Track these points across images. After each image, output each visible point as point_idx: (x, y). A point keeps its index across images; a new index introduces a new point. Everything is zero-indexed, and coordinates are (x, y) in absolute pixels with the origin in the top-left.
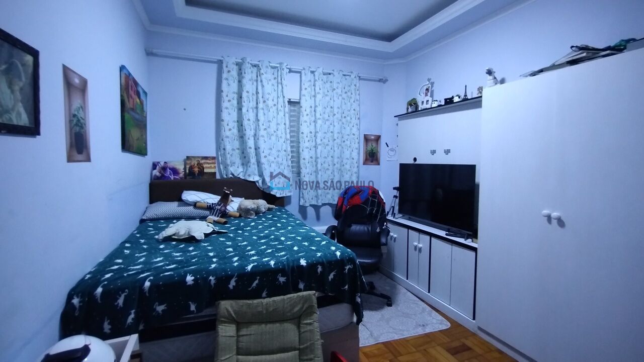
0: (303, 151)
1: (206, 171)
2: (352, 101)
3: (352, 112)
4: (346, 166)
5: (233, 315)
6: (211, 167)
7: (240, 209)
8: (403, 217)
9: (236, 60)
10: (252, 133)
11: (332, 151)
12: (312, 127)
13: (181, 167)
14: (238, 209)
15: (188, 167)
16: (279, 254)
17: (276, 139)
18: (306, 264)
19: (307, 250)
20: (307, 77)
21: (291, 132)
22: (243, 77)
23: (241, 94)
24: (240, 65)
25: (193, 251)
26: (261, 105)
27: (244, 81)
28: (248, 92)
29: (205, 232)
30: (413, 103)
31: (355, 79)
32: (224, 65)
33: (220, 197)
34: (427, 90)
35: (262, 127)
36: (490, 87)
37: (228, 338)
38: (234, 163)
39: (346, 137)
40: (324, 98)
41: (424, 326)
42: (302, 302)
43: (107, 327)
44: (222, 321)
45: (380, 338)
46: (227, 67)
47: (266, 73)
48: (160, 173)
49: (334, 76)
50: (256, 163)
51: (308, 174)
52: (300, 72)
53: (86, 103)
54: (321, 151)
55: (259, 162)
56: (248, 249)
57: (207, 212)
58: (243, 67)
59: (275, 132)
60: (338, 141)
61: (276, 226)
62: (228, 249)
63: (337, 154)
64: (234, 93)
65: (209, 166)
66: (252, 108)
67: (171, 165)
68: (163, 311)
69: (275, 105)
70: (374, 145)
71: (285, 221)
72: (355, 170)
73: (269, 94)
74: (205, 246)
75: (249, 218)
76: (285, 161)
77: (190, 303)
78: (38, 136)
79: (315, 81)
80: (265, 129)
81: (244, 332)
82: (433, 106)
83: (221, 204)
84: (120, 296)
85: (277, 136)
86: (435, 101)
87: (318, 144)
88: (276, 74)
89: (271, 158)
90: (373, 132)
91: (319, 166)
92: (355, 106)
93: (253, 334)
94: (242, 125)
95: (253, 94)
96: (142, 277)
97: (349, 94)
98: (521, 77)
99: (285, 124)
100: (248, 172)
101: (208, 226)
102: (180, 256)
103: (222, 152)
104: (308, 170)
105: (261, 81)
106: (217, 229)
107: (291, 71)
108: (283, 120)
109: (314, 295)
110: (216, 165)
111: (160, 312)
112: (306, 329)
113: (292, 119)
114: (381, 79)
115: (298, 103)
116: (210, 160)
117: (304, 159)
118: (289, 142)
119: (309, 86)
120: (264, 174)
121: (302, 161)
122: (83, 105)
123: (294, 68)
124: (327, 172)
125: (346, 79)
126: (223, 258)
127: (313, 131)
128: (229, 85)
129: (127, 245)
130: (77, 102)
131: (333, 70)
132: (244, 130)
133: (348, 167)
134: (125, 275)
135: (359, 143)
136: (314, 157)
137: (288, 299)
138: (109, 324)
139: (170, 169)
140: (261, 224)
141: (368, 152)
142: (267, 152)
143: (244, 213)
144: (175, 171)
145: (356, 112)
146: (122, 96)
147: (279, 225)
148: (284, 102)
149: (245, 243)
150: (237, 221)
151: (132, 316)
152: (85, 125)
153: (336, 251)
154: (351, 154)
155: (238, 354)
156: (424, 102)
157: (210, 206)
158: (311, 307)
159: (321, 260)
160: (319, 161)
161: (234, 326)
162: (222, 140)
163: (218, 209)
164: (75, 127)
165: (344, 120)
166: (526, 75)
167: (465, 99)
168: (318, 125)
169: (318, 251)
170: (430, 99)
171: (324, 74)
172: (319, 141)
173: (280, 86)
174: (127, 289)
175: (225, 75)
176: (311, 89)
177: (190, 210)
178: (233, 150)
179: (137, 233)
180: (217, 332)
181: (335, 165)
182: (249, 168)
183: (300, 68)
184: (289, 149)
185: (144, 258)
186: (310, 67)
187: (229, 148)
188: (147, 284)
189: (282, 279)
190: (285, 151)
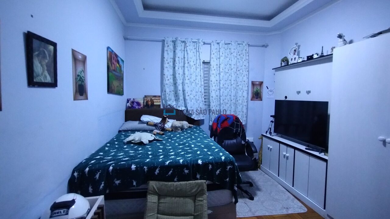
0: (211, 92)
1: (155, 104)
2: (243, 60)
3: (244, 67)
4: (239, 101)
5: (157, 190)
6: (158, 101)
7: (172, 127)
8: (277, 135)
9: (172, 39)
10: (181, 81)
11: (230, 92)
12: (218, 77)
13: (141, 102)
14: (171, 127)
15: (145, 101)
16: (187, 156)
17: (195, 85)
18: (201, 163)
19: (206, 154)
20: (215, 47)
21: (205, 80)
22: (176, 49)
23: (175, 59)
24: (174, 42)
25: (141, 150)
26: (186, 65)
27: (177, 51)
28: (179, 57)
29: (149, 140)
30: (285, 60)
31: (246, 46)
32: (166, 43)
33: (161, 119)
34: (295, 51)
35: (187, 78)
36: (340, 46)
37: (153, 203)
38: (171, 99)
39: (239, 83)
40: (225, 59)
41: (287, 208)
42: (197, 187)
43: (90, 190)
44: (150, 193)
45: (256, 213)
46: (167, 43)
47: (189, 46)
48: (131, 105)
49: (232, 45)
50: (183, 99)
51: (215, 106)
52: (210, 44)
53: (85, 68)
54: (223, 92)
55: (185, 99)
56: (171, 151)
57: (154, 128)
58: (176, 43)
59: (194, 81)
60: (234, 86)
61: (191, 138)
62: (159, 151)
63: (233, 94)
64: (171, 58)
65: (157, 101)
66: (181, 67)
67: (136, 100)
68: (119, 183)
69: (195, 65)
70: (259, 88)
71: (197, 135)
72: (245, 104)
73: (191, 58)
74: (148, 147)
75: (177, 132)
76: (200, 99)
77: (133, 180)
78: (56, 88)
79: (220, 48)
80: (189, 79)
81: (162, 201)
82: (298, 62)
83: (161, 123)
84: (97, 174)
85: (196, 83)
86: (300, 58)
87: (221, 88)
88: (195, 46)
89: (192, 96)
90: (258, 79)
91: (222, 101)
92: (246, 63)
93: (168, 203)
94: (175, 77)
95: (182, 59)
96: (110, 164)
97: (242, 56)
98: (365, 39)
99: (201, 76)
100: (178, 105)
101: (152, 136)
102: (133, 153)
103: (164, 93)
104: (214, 104)
105: (187, 51)
106: (157, 138)
107: (204, 43)
108: (200, 74)
109: (205, 183)
110: (161, 100)
111: (117, 184)
112: (198, 204)
113: (205, 72)
114: (263, 45)
115: (209, 63)
116: (157, 98)
117: (212, 97)
118: (203, 87)
119: (216, 52)
120: (188, 106)
121: (211, 98)
122: (83, 69)
123: (206, 41)
124: (227, 105)
125: (240, 46)
126: (155, 155)
127: (218, 80)
128: (168, 54)
129: (108, 145)
130: (80, 68)
131: (231, 41)
132: (176, 80)
133: (240, 102)
134: (101, 162)
135: (248, 87)
136: (219, 95)
137: (189, 183)
138: (92, 188)
139: (136, 103)
140: (183, 136)
141: (254, 93)
142: (189, 93)
143: (174, 129)
144: (138, 104)
145: (246, 67)
146: (108, 64)
147: (193, 137)
148: (200, 63)
149: (170, 147)
150: (170, 134)
151: (103, 185)
152: (85, 80)
153: (222, 156)
154: (242, 93)
155: (158, 213)
156: (293, 58)
157: (155, 124)
158: (203, 190)
159: (211, 161)
160: (222, 98)
161: (157, 196)
162: (164, 86)
163: (159, 126)
164: (79, 82)
165: (238, 72)
166: (368, 37)
167: (322, 56)
168: (221, 76)
169: (211, 155)
170: (297, 57)
171: (225, 44)
172: (221, 86)
173: (198, 53)
174: (101, 170)
175: (166, 49)
176: (217, 54)
177: (145, 126)
178: (170, 92)
179: (115, 138)
180: (147, 199)
181: (232, 100)
182: (179, 102)
183: (210, 41)
184: (203, 91)
185: (114, 153)
186: (216, 40)
187: (168, 90)
188: (111, 168)
189: (186, 171)
190: (201, 92)
